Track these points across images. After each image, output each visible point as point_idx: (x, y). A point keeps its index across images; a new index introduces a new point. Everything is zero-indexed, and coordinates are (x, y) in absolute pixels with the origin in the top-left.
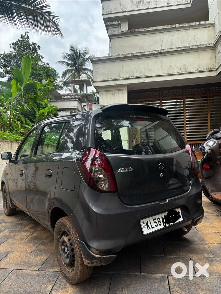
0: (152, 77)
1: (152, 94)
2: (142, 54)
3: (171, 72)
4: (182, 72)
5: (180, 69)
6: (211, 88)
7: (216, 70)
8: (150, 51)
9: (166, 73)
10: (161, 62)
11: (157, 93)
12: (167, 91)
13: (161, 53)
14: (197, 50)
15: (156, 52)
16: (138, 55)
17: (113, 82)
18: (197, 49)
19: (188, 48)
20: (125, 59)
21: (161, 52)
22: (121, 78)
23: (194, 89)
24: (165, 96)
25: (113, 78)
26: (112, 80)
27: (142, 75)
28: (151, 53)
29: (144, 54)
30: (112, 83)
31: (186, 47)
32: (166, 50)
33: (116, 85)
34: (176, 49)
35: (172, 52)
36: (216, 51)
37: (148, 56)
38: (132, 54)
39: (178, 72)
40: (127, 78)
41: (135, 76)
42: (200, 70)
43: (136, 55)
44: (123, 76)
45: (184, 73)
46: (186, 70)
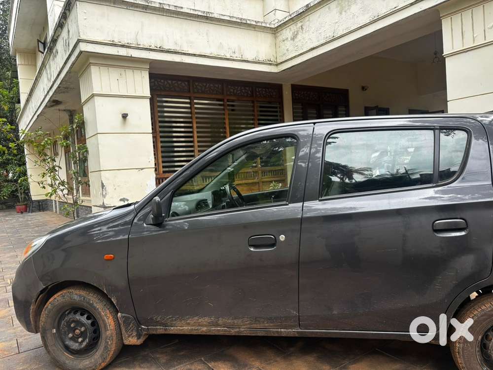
0: (194, 55)
1: (176, 84)
2: (179, 10)
3: (222, 54)
4: (236, 57)
5: (234, 52)
6: (257, 89)
7: (277, 65)
8: (190, 9)
9: (215, 54)
10: (207, 34)
11: (185, 84)
12: (200, 85)
13: (207, 18)
14: (255, 28)
15: (200, 14)
16: (171, 9)
17: (124, 49)
18: (255, 26)
19: (244, 22)
20: (146, 10)
21: (208, 15)
22: (140, 45)
23: (236, 87)
24: (198, 92)
25: (124, 41)
26: (123, 46)
27: (178, 49)
28: (192, 12)
29: (182, 10)
30: (123, 52)
31: (241, 19)
32: (216, 16)
33: (131, 57)
34: (228, 18)
35: (223, 21)
36: (276, 37)
37: (187, 16)
38: (160, 3)
39: (231, 56)
40: (151, 48)
41: (166, 47)
42: (259, 60)
43: (168, 8)
44: (145, 43)
45: (239, 59)
46: (242, 55)
